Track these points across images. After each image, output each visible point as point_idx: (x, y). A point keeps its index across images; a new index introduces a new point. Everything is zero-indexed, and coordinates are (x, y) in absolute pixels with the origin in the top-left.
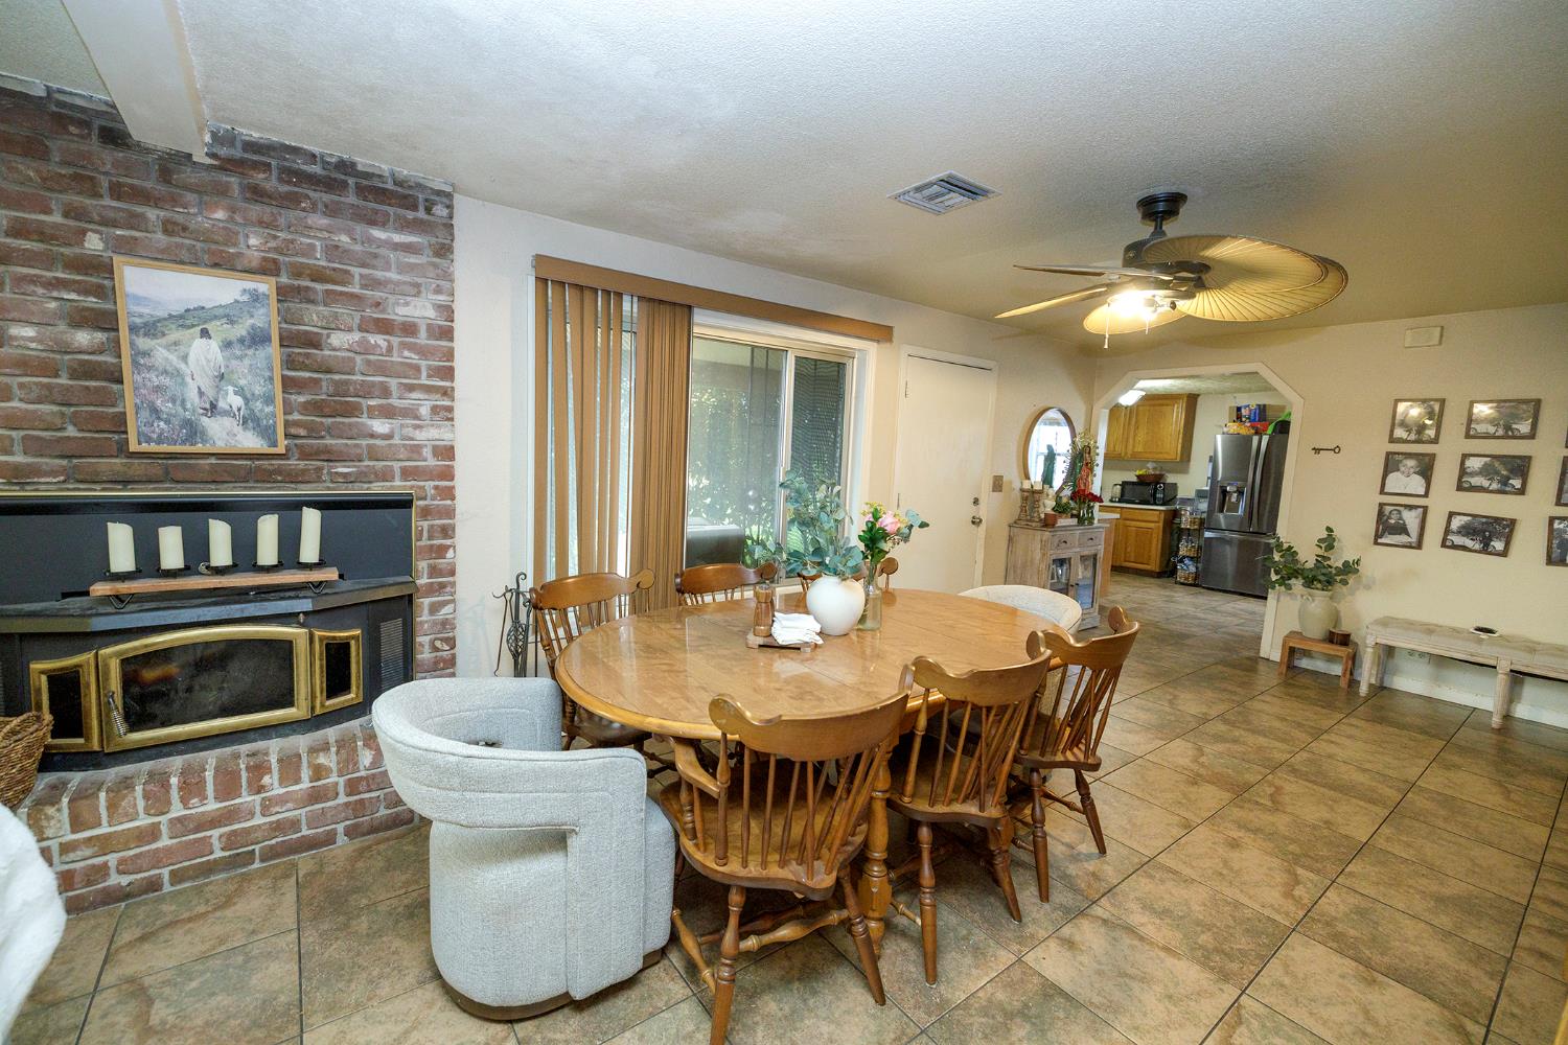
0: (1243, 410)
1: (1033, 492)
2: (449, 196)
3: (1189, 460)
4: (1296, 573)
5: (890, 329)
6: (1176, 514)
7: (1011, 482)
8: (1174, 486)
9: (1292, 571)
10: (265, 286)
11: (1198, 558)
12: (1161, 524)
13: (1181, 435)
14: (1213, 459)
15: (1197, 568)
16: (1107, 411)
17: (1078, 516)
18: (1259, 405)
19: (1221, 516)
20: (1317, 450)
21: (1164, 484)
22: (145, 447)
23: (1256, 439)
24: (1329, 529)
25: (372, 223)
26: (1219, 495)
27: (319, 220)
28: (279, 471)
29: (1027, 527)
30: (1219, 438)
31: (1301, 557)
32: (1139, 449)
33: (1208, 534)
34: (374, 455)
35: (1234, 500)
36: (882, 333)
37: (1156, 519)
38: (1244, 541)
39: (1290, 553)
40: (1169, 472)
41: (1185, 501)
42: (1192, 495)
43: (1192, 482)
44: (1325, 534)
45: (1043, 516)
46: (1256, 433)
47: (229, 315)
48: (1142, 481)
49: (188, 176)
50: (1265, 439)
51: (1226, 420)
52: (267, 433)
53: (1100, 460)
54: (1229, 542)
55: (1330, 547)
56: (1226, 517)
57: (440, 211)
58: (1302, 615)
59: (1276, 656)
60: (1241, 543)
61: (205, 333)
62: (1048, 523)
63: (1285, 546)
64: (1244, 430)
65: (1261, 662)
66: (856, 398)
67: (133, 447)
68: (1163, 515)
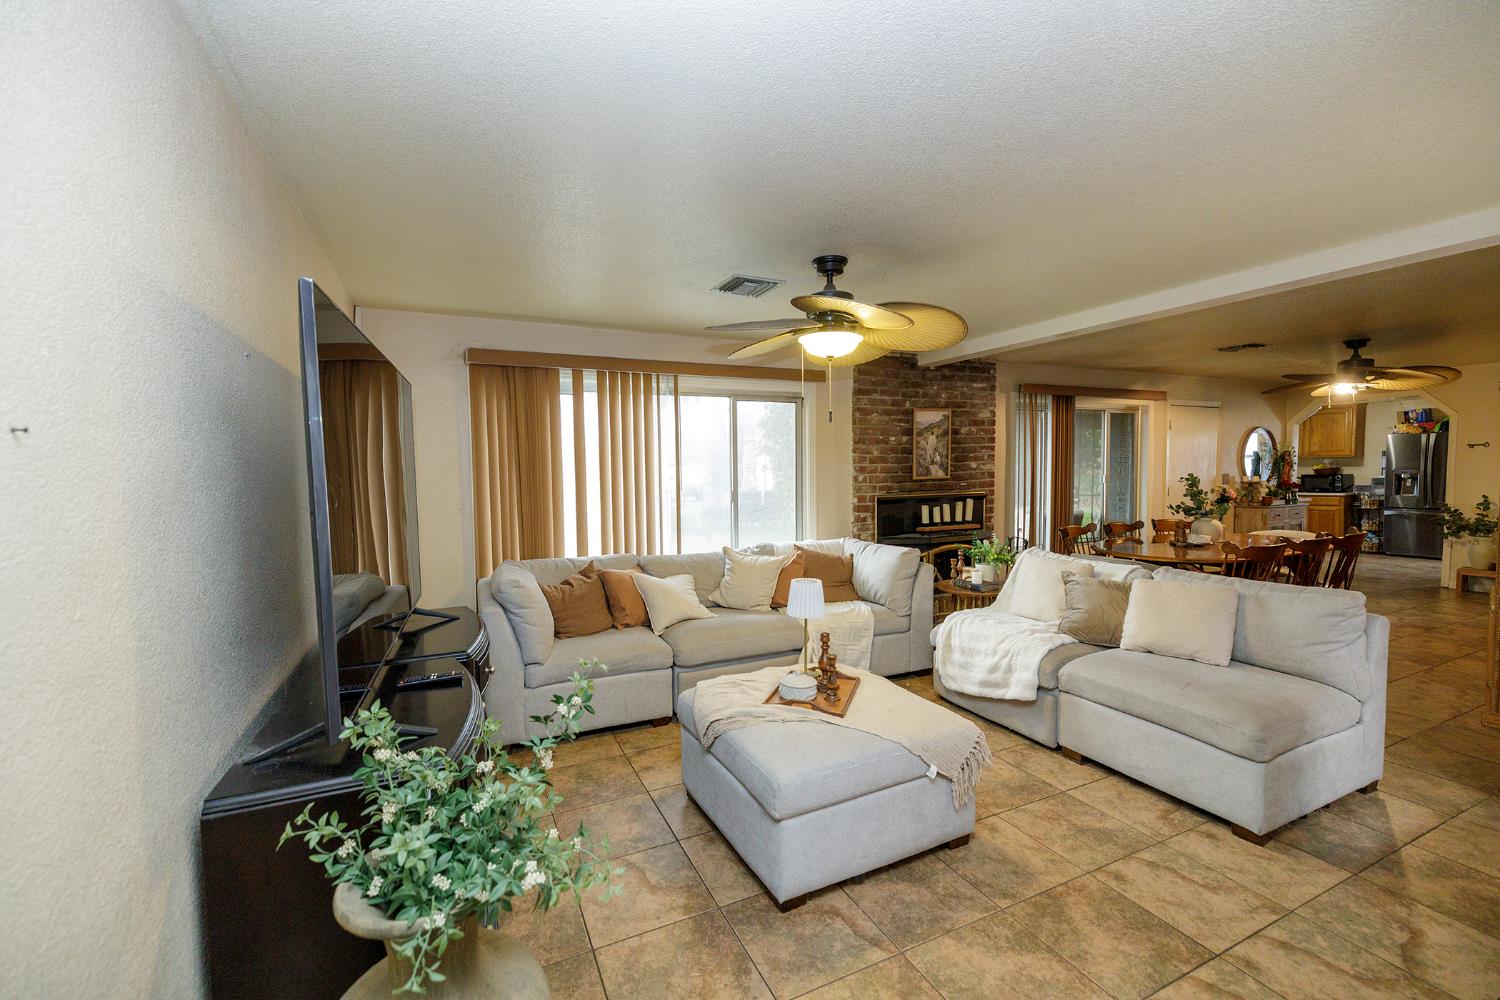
0: (1410, 415)
1: (1251, 484)
2: (994, 364)
3: (1363, 455)
4: (1464, 528)
5: (1165, 393)
6: (1356, 498)
7: (1233, 478)
8: (1351, 477)
9: (1460, 527)
10: (947, 412)
11: (1380, 531)
12: (1342, 507)
13: (1354, 436)
14: (1386, 454)
15: (1380, 540)
16: (1298, 426)
17: (1285, 498)
18: (1425, 410)
19: (1398, 497)
20: (1471, 446)
21: (1342, 476)
22: (919, 478)
23: (1424, 437)
24: (1484, 496)
25: (973, 381)
26: (1394, 481)
27: (959, 384)
28: (946, 485)
29: (1250, 506)
30: (1390, 436)
31: (1466, 516)
32: (1315, 448)
33: (1386, 512)
34: (972, 477)
35: (1408, 484)
36: (1162, 396)
37: (1337, 503)
38: (1421, 515)
39: (1456, 514)
40: (1343, 465)
41: (1362, 488)
42: (1369, 483)
43: (1368, 472)
44: (1482, 500)
45: (1261, 499)
46: (1424, 432)
47: (938, 425)
48: (1319, 474)
49: (929, 375)
50: (1433, 437)
51: (1396, 423)
52: (946, 472)
53: (1296, 460)
54: (1409, 517)
55: (1487, 508)
56: (1402, 498)
57: (992, 372)
58: (1471, 554)
59: (1453, 585)
60: (1419, 518)
61: (933, 433)
62: (1266, 503)
63: (1453, 509)
64: (1414, 429)
65: (1442, 591)
66: (1141, 433)
67: (914, 478)
68: (1343, 500)
